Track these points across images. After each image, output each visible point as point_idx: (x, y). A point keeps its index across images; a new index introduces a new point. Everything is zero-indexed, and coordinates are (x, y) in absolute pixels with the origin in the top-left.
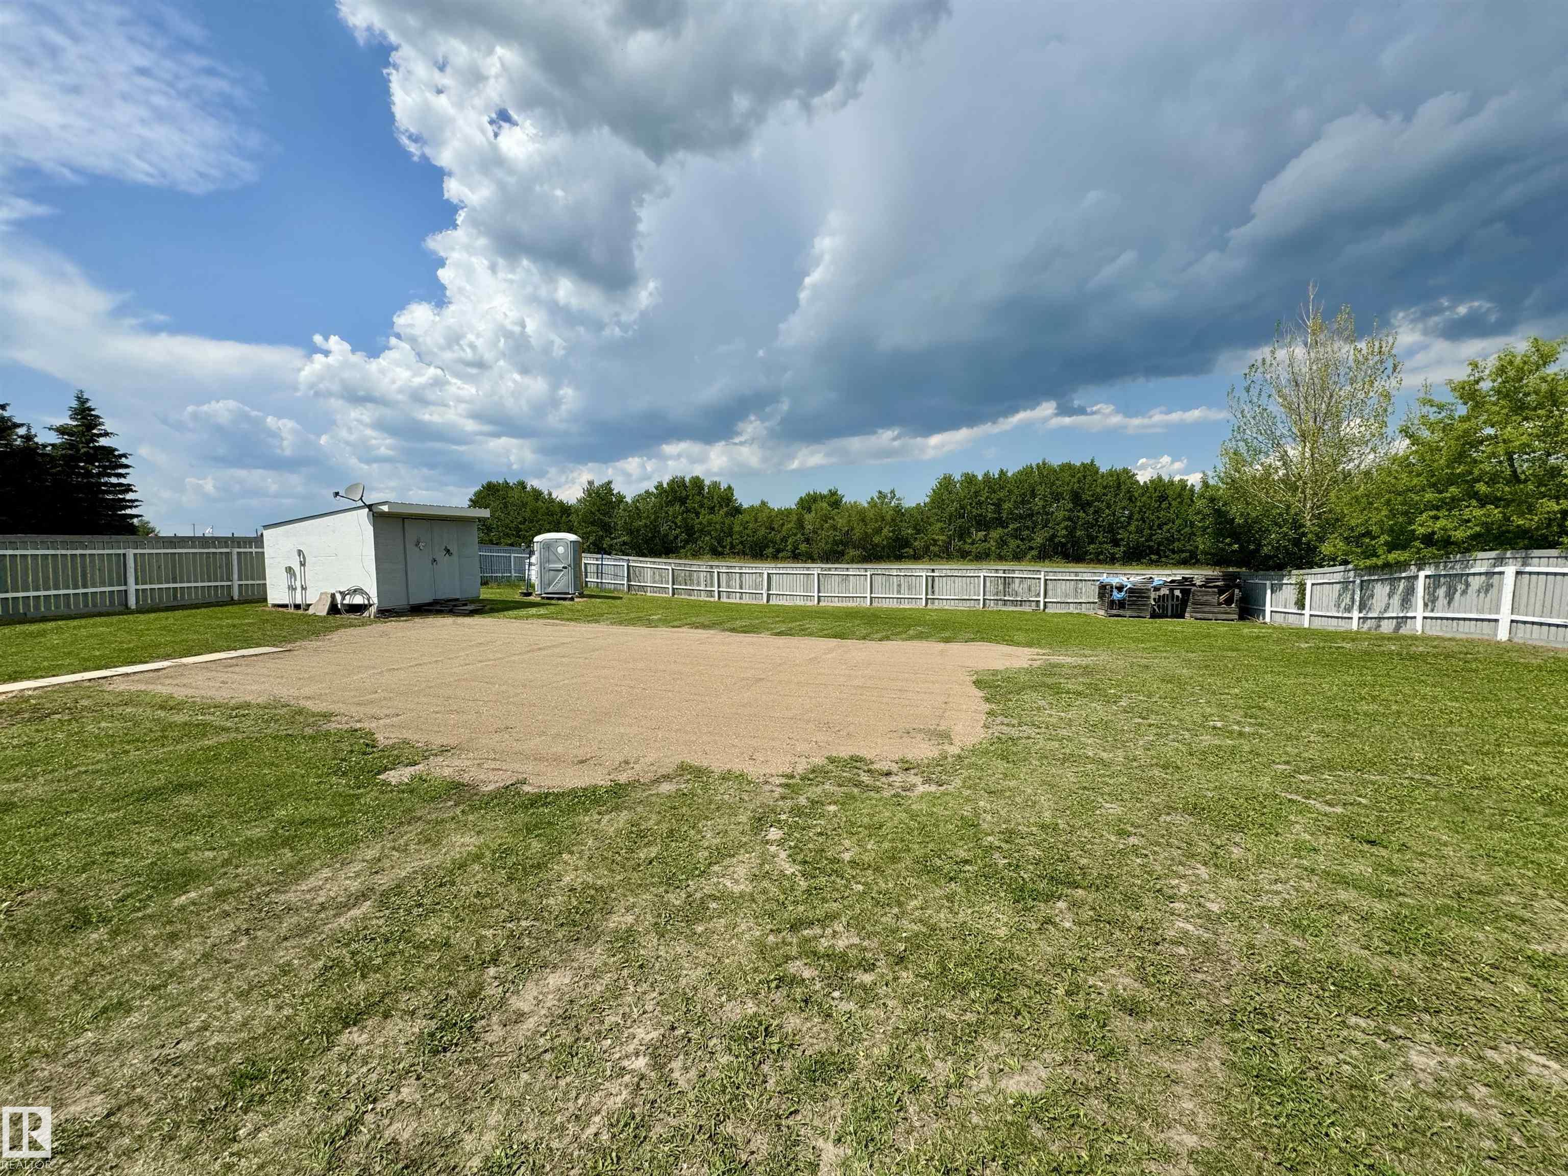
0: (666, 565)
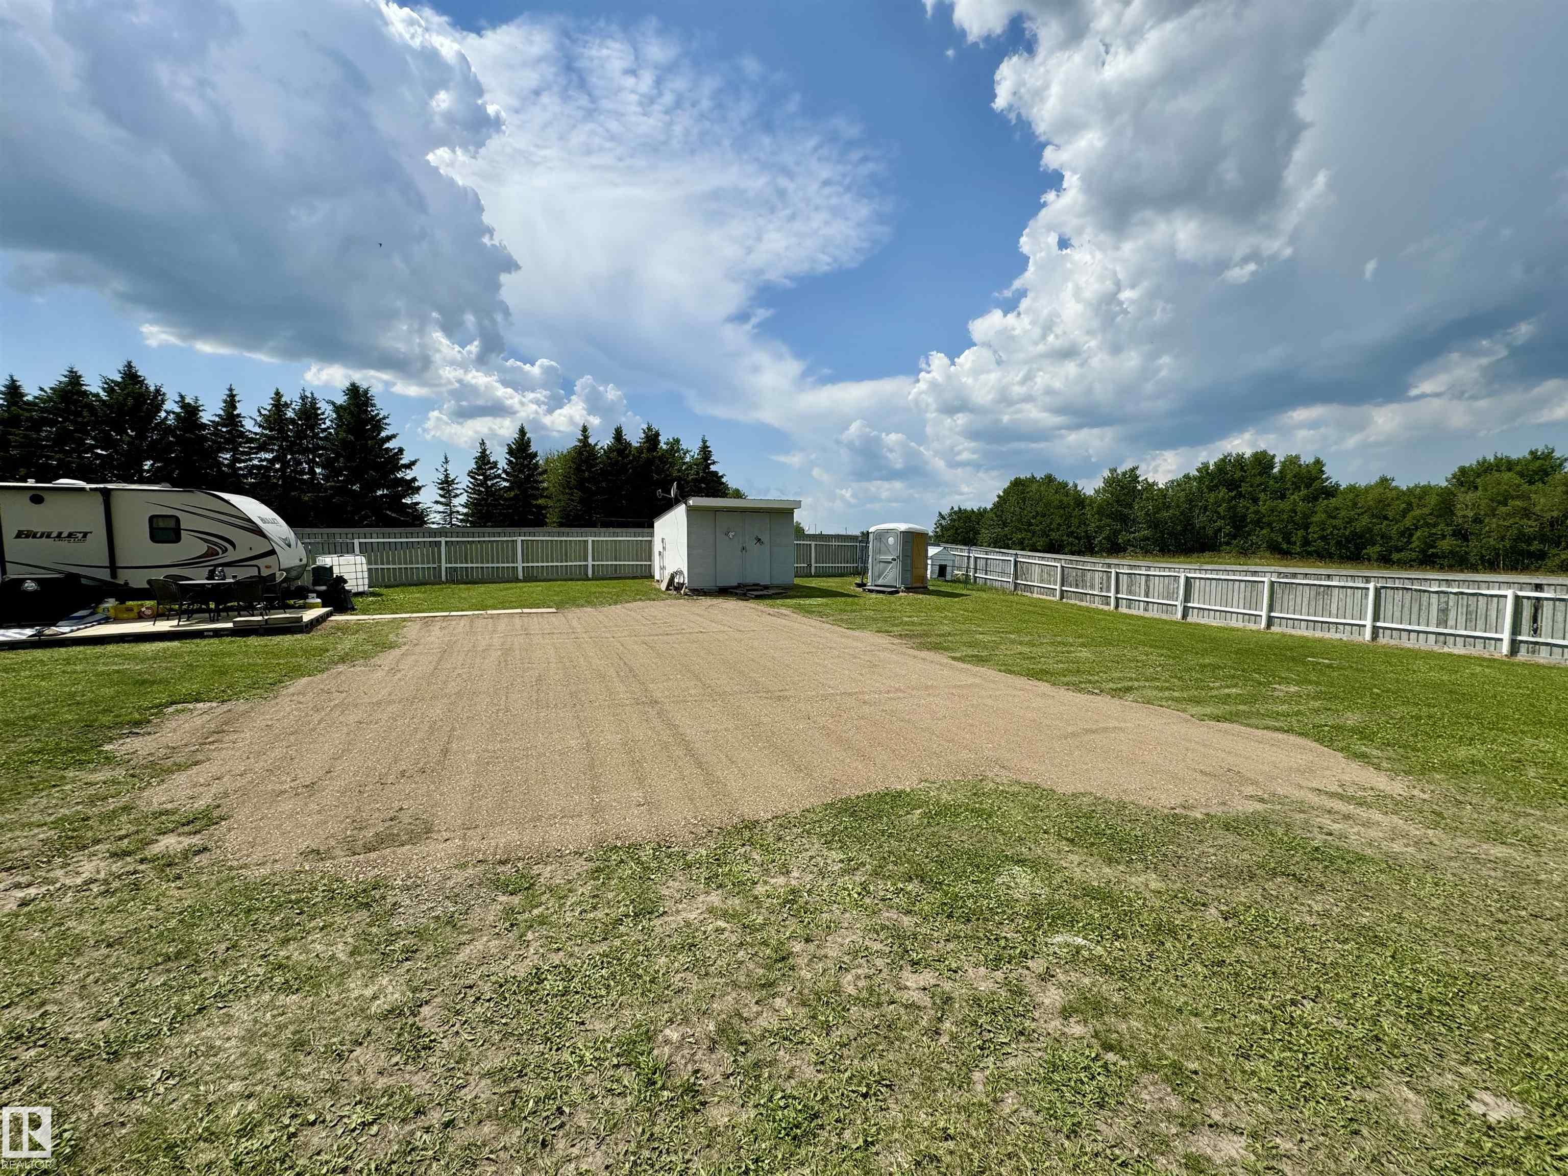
0: (1056, 562)
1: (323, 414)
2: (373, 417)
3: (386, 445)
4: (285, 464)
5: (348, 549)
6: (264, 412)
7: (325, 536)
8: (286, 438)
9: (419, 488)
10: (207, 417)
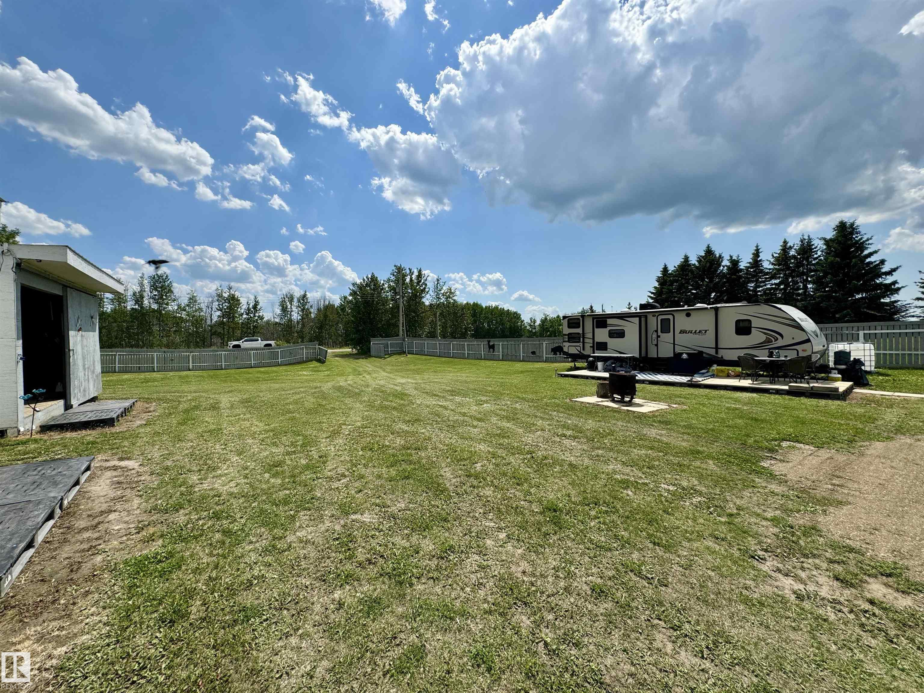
1: (816, 248)
2: (857, 242)
3: (868, 260)
4: (787, 285)
5: (854, 339)
6: (775, 255)
7: (834, 329)
8: (789, 268)
9: (899, 289)
10: (743, 265)
